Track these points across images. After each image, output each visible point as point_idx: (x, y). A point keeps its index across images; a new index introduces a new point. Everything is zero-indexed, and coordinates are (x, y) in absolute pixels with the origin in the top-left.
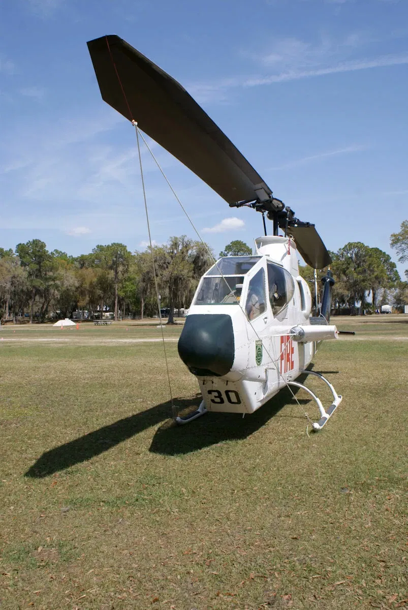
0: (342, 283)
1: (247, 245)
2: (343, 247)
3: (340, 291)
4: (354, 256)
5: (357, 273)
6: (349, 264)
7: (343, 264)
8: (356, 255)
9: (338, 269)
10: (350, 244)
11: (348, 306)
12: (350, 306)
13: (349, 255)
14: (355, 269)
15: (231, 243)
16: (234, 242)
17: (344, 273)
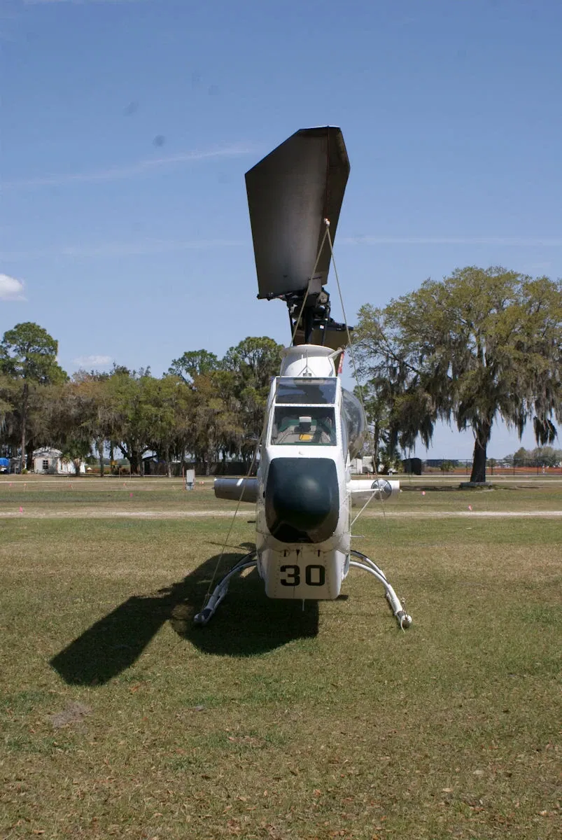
0: (233, 414)
1: (48, 333)
2: (237, 345)
3: (230, 428)
4: (256, 363)
5: (260, 395)
6: (247, 378)
7: (235, 377)
8: (261, 361)
9: (224, 386)
10: (250, 340)
11: (240, 458)
12: (244, 457)
13: (247, 360)
14: (257, 388)
15: (16, 327)
16: (23, 325)
17: (237, 395)
